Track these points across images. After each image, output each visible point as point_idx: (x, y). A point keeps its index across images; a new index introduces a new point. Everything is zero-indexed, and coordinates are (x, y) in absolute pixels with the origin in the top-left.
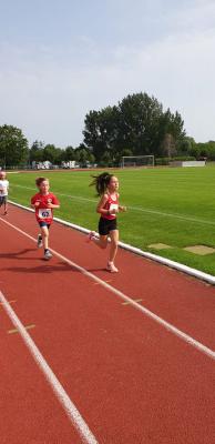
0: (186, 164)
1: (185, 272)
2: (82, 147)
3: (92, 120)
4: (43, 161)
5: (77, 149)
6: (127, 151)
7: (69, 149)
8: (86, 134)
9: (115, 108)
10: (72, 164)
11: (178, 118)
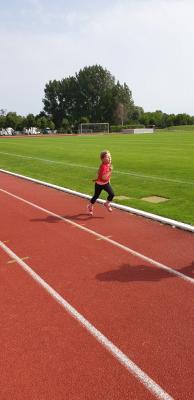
0: (137, 131)
1: (144, 216)
2: (42, 114)
3: (52, 89)
4: (5, 127)
5: (38, 116)
6: (85, 119)
7: (30, 116)
8: (46, 102)
9: (72, 79)
10: (34, 130)
11: (127, 89)
